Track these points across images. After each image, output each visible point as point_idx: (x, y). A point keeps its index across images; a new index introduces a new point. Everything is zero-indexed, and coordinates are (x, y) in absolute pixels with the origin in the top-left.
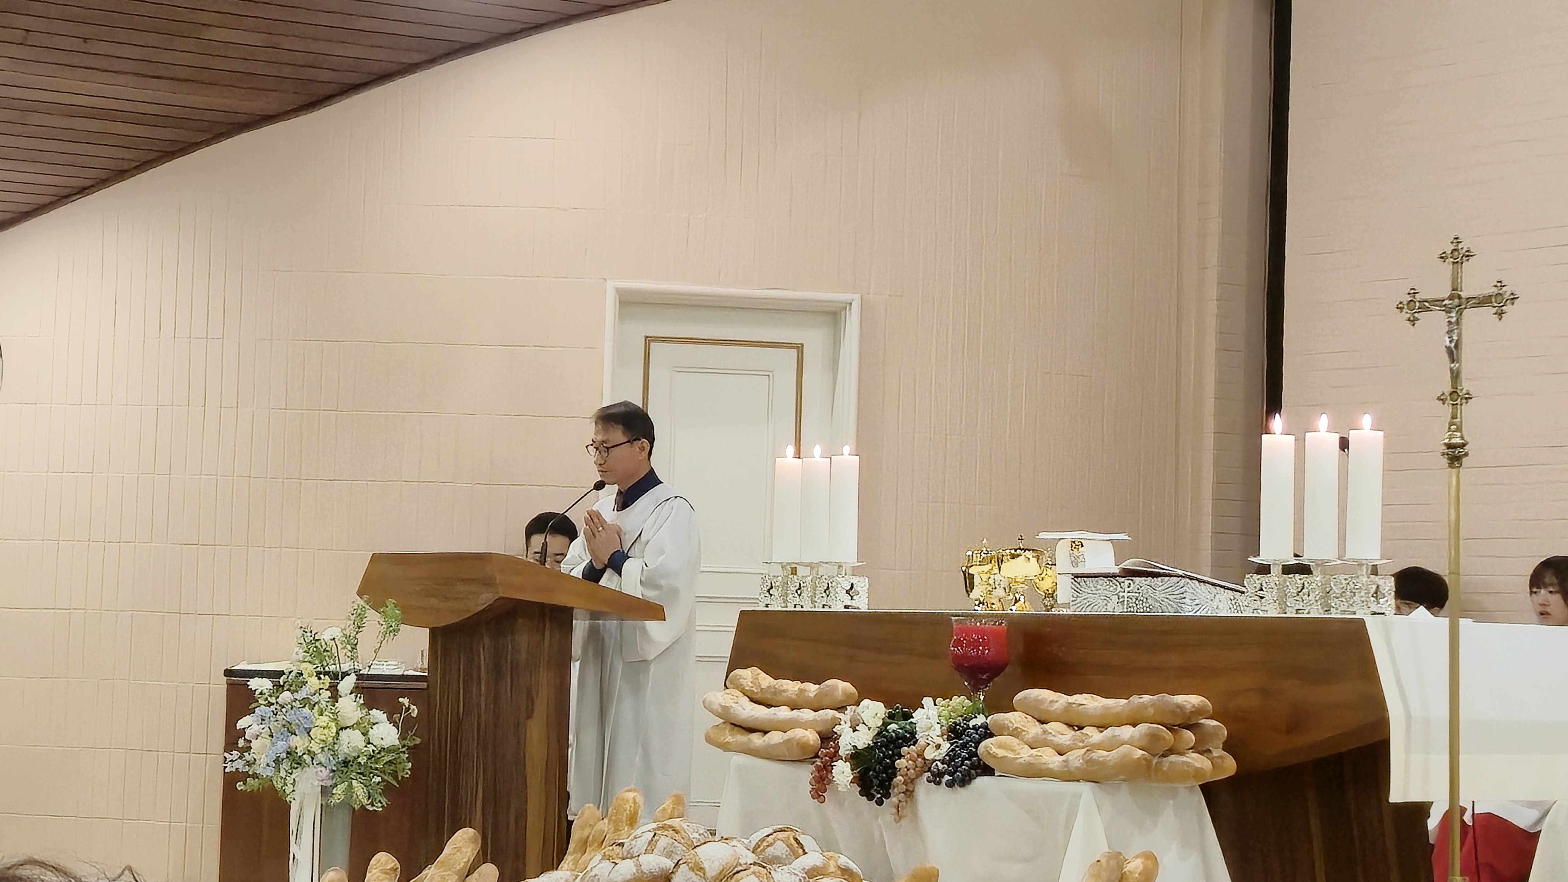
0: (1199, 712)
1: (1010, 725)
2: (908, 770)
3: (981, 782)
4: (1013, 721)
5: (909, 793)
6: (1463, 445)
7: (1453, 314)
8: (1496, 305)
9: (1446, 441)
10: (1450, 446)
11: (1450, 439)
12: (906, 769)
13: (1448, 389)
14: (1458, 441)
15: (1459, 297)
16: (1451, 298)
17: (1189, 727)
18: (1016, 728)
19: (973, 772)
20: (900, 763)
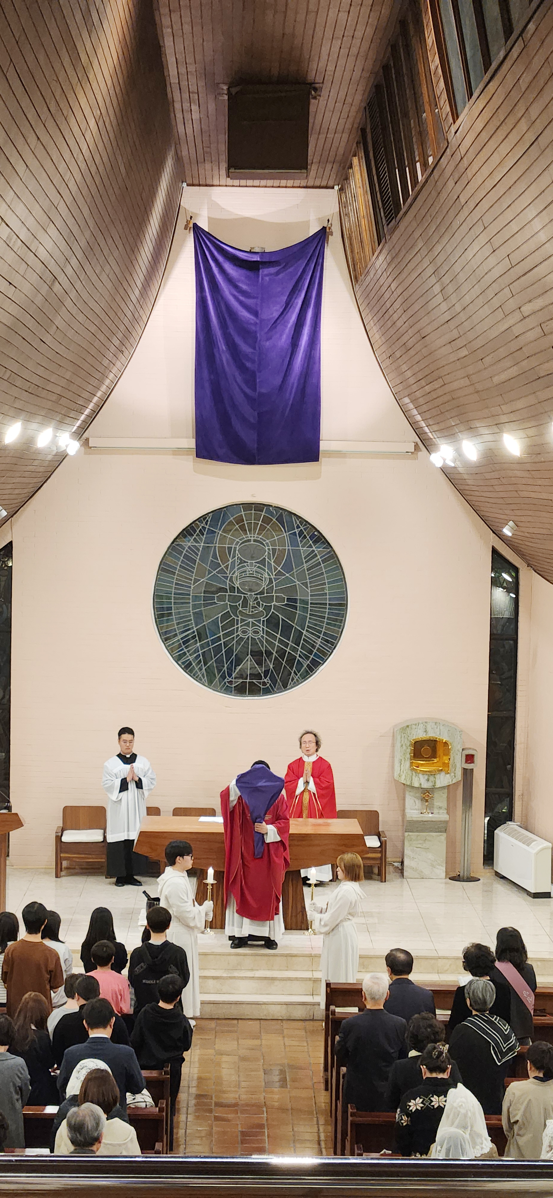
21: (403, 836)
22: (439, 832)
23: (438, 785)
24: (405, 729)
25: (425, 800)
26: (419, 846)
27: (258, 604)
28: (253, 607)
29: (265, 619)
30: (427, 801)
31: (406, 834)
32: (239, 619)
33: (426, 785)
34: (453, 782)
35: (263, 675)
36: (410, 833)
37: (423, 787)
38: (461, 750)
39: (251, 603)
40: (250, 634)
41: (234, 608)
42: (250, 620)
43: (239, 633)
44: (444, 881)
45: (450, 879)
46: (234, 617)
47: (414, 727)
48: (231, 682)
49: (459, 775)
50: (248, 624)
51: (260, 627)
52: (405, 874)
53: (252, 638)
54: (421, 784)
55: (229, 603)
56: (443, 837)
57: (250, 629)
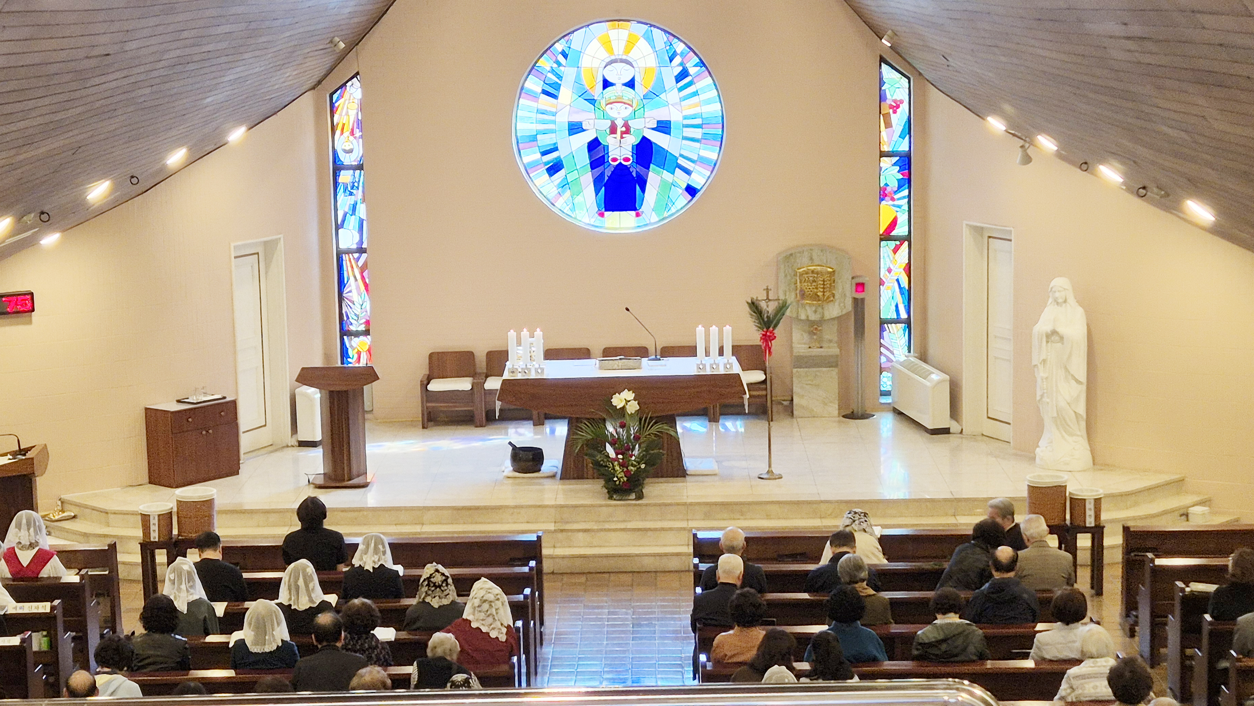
21: (792, 372)
22: (830, 367)
23: (827, 316)
24: (789, 257)
25: (812, 333)
26: (809, 382)
30: (815, 334)
31: (795, 370)
33: (813, 317)
34: (844, 313)
36: (799, 370)
37: (810, 318)
38: (850, 279)
44: (837, 419)
45: (844, 416)
47: (799, 255)
49: (849, 306)
52: (795, 412)
54: (808, 317)
56: (834, 372)
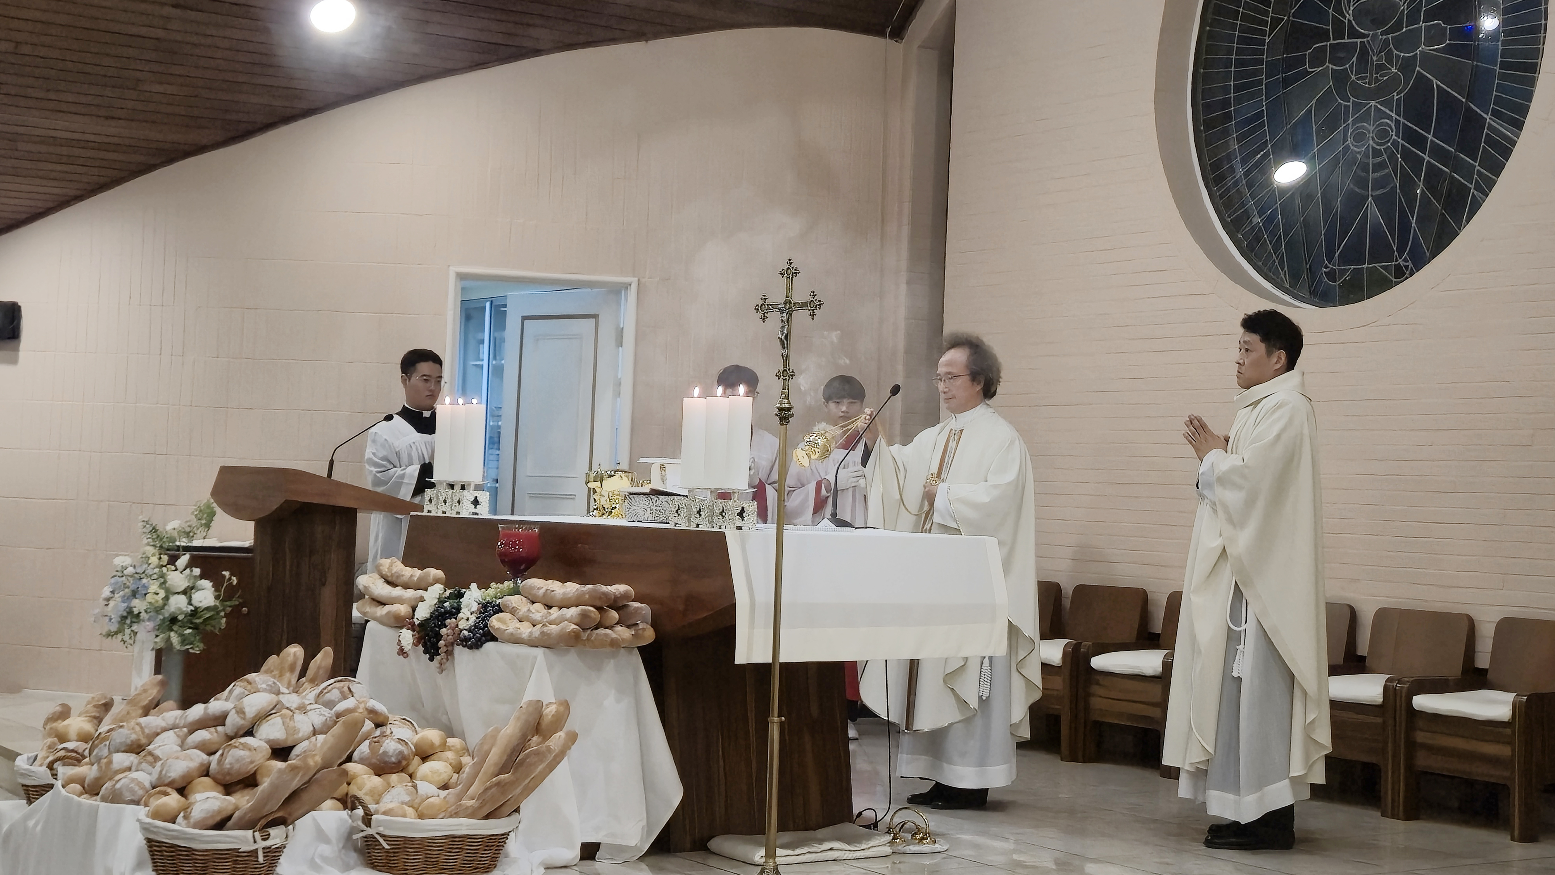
0: (625, 596)
1: (510, 605)
2: (448, 636)
3: (489, 646)
4: (513, 603)
5: (450, 653)
6: (789, 409)
7: (784, 315)
8: (809, 308)
9: (778, 405)
10: (781, 409)
11: (781, 404)
12: (446, 636)
13: (782, 369)
14: (787, 406)
15: (790, 303)
16: (785, 303)
17: (617, 609)
18: (513, 607)
19: (484, 638)
20: (444, 631)
27: (1389, 57)
28: (1380, 67)
29: (1402, 95)
32: (1350, 104)
35: (1395, 249)
39: (1375, 58)
40: (1371, 142)
41: (1340, 79)
42: (1373, 103)
43: (1349, 142)
46: (1339, 101)
48: (1331, 275)
50: (1366, 117)
51: (1390, 118)
53: (1373, 148)
55: (1331, 66)
57: (1371, 128)
